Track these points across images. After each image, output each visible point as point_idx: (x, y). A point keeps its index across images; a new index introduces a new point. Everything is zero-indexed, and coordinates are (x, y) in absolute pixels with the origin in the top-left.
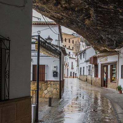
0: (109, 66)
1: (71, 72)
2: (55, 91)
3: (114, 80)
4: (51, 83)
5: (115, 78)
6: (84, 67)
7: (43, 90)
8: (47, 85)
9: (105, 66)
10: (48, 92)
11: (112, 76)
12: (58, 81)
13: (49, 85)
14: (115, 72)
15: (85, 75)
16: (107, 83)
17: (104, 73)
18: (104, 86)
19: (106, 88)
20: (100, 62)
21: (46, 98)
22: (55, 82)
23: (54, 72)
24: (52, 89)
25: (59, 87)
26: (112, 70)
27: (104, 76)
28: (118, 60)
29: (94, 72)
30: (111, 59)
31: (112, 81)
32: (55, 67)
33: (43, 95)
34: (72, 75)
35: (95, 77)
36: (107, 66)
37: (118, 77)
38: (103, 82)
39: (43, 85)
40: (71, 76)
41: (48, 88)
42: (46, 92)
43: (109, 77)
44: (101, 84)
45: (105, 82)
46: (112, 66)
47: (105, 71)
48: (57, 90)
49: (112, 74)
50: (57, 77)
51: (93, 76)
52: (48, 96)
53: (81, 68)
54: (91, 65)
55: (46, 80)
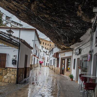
0: (66, 60)
1: (47, 63)
2: (13, 77)
3: (69, 70)
4: (10, 70)
5: (70, 68)
6: (52, 60)
7: (3, 75)
8: (7, 71)
9: (64, 59)
10: (8, 77)
11: (68, 67)
12: (16, 68)
13: (9, 71)
14: (70, 64)
15: (52, 65)
16: (64, 72)
17: (63, 64)
18: (62, 74)
19: (63, 76)
20: (60, 56)
21: (5, 82)
22: (14, 69)
23: (13, 60)
24: (11, 75)
25: (16, 74)
26: (68, 63)
27: (63, 67)
28: (72, 55)
29: (56, 64)
30: (68, 54)
31: (67, 70)
32: (14, 56)
33: (3, 79)
34: (48, 65)
35: (57, 67)
36: (65, 59)
37: (72, 68)
38: (62, 71)
39: (4, 70)
40: (46, 65)
41: (7, 74)
42: (5, 77)
43: (66, 68)
44: (60, 72)
45: (63, 70)
46: (68, 60)
47: (64, 63)
48: (14, 76)
49: (68, 65)
50: (15, 64)
51: (56, 66)
52: (7, 81)
53: (50, 60)
54: (55, 58)
55: (6, 67)
